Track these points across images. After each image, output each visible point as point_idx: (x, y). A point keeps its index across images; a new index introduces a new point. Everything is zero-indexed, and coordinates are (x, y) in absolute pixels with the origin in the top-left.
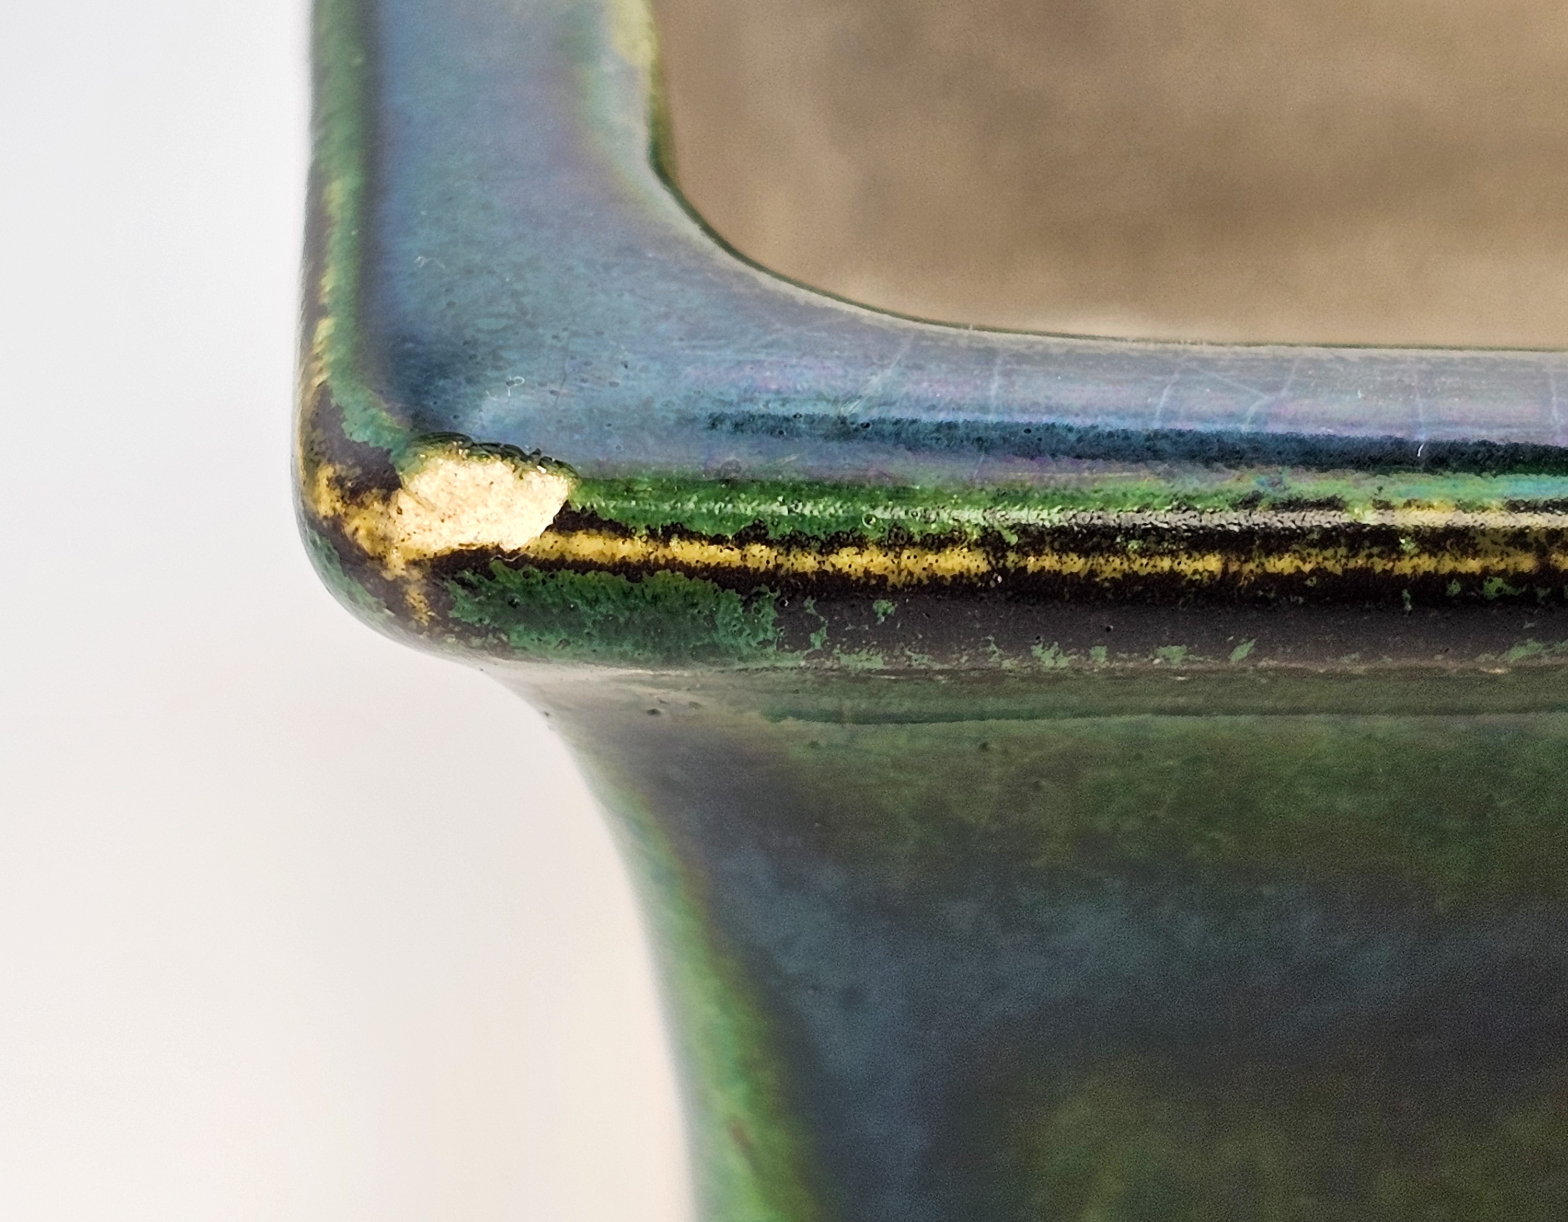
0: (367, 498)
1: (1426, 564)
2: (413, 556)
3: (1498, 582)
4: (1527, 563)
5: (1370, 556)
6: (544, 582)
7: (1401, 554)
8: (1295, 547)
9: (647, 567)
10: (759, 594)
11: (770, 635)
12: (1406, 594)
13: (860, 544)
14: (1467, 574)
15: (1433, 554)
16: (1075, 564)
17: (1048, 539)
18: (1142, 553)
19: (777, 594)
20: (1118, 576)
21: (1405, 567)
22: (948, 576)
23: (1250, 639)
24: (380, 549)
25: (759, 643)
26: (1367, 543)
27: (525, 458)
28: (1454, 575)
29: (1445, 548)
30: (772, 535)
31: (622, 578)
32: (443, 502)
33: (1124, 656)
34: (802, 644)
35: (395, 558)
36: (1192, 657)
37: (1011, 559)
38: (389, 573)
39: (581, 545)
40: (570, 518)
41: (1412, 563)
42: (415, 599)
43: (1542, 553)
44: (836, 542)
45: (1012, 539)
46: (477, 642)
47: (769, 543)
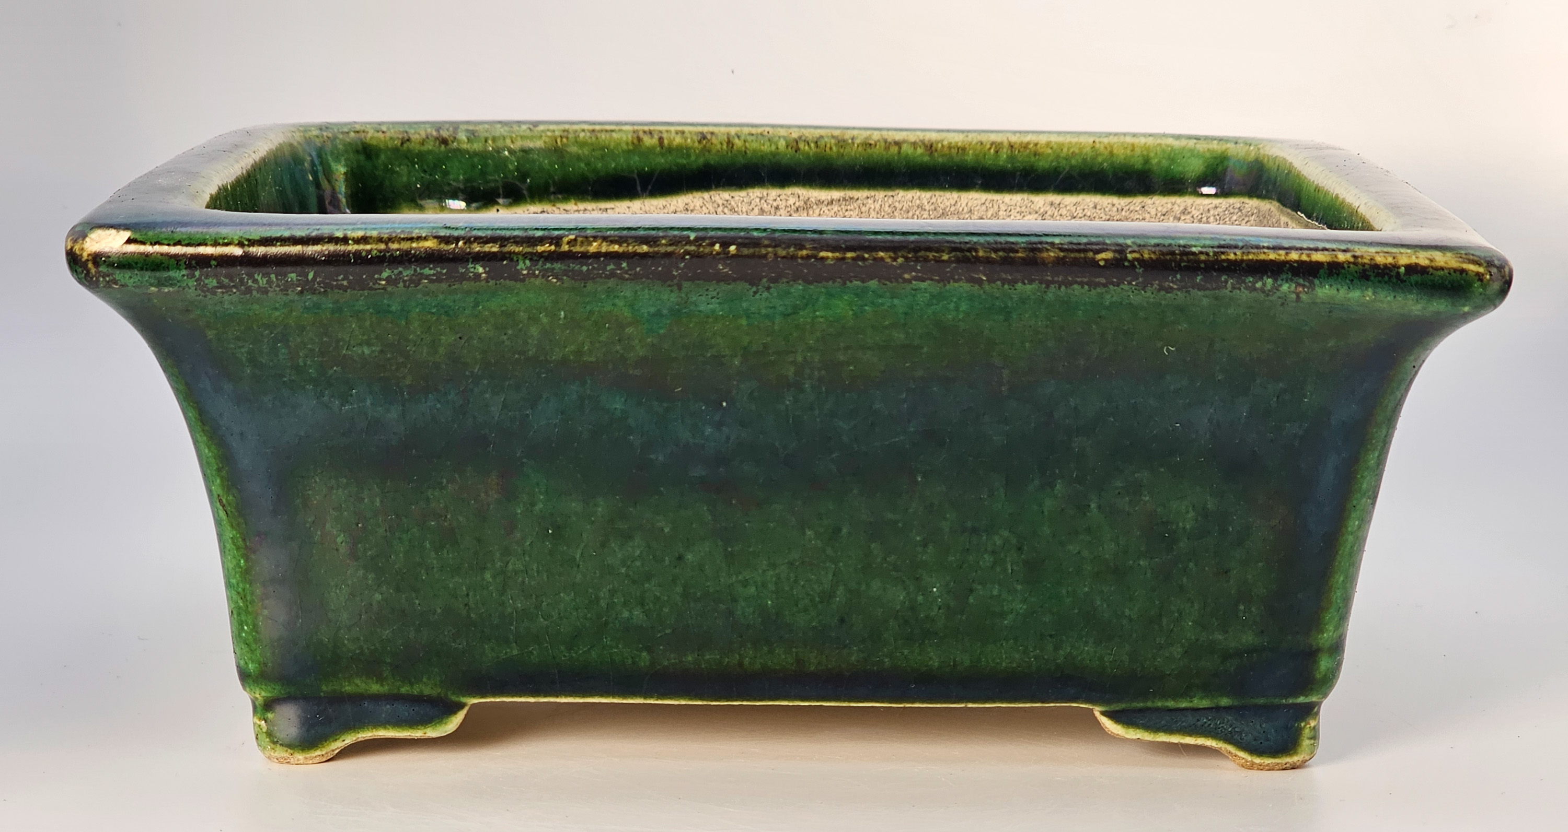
0: (79, 241)
1: (356, 247)
2: (89, 252)
3: (376, 252)
4: (383, 247)
5: (341, 246)
6: (122, 259)
7: (349, 245)
8: (321, 244)
10: (180, 261)
11: (184, 274)
12: (351, 256)
13: (206, 245)
14: (367, 250)
15: (357, 245)
16: (262, 250)
17: (256, 243)
19: (185, 261)
21: (350, 248)
22: (229, 254)
23: (312, 272)
24: (81, 253)
25: (182, 276)
26: (340, 243)
27: (120, 228)
28: (363, 250)
29: (361, 243)
30: (183, 243)
31: (143, 257)
32: (98, 240)
33: (280, 277)
34: (193, 276)
35: (85, 255)
36: (298, 278)
37: (246, 249)
38: (83, 260)
39: (132, 248)
40: (129, 241)
41: (352, 247)
42: (90, 265)
43: (387, 244)
44: (199, 245)
45: (246, 243)
46: (107, 279)
47: (183, 245)
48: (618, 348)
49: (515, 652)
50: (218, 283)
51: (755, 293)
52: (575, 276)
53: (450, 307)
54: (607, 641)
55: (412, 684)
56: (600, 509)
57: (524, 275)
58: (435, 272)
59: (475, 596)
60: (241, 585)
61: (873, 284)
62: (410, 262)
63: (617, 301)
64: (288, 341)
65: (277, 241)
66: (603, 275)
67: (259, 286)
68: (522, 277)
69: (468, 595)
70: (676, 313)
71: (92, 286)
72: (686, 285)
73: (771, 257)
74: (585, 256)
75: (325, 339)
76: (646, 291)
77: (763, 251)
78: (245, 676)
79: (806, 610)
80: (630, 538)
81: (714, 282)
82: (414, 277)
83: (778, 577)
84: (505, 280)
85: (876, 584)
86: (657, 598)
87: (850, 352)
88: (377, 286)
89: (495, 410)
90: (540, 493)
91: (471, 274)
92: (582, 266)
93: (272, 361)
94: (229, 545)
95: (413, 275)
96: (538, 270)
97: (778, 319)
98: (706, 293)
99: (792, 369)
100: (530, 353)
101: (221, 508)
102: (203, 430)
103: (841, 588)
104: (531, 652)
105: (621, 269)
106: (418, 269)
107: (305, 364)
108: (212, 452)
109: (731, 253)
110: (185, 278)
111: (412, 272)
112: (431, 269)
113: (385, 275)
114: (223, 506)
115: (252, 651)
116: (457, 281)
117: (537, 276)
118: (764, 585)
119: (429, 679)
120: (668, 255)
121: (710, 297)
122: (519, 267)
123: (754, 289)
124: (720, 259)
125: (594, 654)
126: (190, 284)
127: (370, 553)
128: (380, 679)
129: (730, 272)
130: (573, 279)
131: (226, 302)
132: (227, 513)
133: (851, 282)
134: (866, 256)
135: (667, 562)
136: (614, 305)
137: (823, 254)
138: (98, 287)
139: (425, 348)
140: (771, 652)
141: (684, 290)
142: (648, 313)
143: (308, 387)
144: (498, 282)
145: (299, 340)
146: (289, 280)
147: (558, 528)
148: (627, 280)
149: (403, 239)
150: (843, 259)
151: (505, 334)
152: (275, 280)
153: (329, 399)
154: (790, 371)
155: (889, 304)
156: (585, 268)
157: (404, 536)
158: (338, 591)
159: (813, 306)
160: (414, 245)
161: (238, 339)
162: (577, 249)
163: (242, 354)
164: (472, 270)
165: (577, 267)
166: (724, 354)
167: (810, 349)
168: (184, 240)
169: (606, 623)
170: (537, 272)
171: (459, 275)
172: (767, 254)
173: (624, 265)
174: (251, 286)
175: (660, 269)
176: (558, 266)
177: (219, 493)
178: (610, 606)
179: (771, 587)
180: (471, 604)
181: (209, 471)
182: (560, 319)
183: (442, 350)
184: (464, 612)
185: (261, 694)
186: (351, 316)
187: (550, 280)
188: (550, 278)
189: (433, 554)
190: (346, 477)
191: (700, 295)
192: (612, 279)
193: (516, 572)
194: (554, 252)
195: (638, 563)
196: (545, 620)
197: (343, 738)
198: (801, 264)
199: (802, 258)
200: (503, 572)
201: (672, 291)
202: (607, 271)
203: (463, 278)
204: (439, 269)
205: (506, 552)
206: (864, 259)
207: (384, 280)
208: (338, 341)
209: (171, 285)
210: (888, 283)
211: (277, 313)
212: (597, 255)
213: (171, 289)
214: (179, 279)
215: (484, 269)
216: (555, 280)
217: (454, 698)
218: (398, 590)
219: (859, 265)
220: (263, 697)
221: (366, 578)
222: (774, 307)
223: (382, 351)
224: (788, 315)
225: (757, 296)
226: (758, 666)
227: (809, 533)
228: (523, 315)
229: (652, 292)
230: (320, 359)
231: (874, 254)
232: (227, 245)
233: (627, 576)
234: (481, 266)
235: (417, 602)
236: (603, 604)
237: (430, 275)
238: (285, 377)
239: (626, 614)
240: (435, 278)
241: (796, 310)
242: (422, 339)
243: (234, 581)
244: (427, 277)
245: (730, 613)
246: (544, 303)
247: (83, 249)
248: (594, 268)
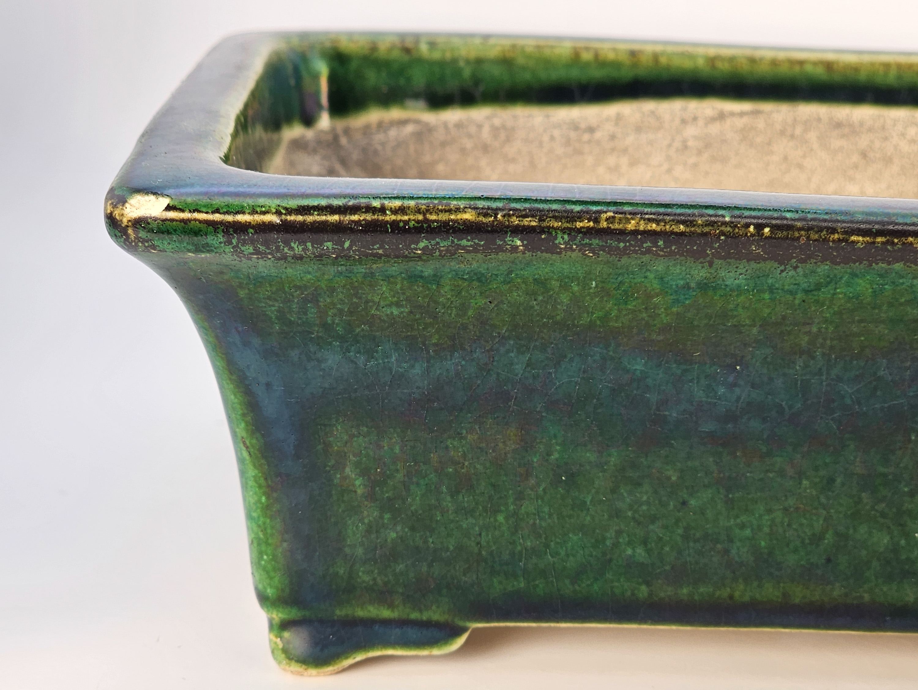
0: (118, 206)
1: (393, 217)
2: (129, 219)
3: (413, 222)
4: (420, 217)
5: (378, 215)
6: (162, 225)
7: (386, 214)
8: (358, 213)
9: (189, 220)
10: (218, 228)
11: (222, 240)
12: (388, 226)
13: (244, 213)
14: (404, 220)
15: (395, 215)
16: (300, 218)
17: (293, 212)
18: (318, 215)
19: (223, 228)
20: (312, 221)
21: (387, 218)
22: (267, 222)
23: (348, 240)
24: (121, 218)
25: (219, 243)
26: (377, 212)
27: (159, 195)
28: (401, 220)
29: (398, 213)
30: (221, 211)
31: (183, 224)
32: (137, 205)
33: (316, 246)
34: (230, 243)
35: (125, 220)
36: (334, 246)
37: (283, 217)
38: (123, 225)
39: (172, 215)
40: (169, 208)
41: (390, 217)
42: (130, 231)
43: (424, 215)
44: (238, 213)
45: (284, 212)
46: (146, 244)
47: (220, 213)
48: (644, 315)
49: (522, 585)
50: (254, 250)
51: (782, 271)
52: (611, 250)
53: (483, 274)
54: (609, 576)
55: (421, 611)
56: (613, 459)
57: (562, 248)
58: (472, 243)
59: (487, 535)
60: (262, 519)
61: (898, 266)
62: (447, 232)
63: (648, 274)
64: (318, 301)
65: (314, 211)
66: (639, 252)
67: (295, 253)
68: (558, 250)
69: (480, 535)
70: (703, 286)
71: (130, 250)
72: (718, 262)
73: (803, 240)
74: (623, 232)
75: (354, 300)
76: (679, 267)
77: (797, 234)
78: (263, 598)
79: (796, 551)
80: (639, 484)
81: (745, 260)
82: (450, 248)
83: (773, 520)
84: (542, 253)
85: (863, 529)
86: (660, 539)
87: (863, 325)
88: (412, 254)
89: (519, 368)
90: (557, 444)
91: (508, 247)
92: (619, 243)
93: (300, 319)
94: (251, 483)
95: (450, 246)
96: (575, 244)
97: (800, 296)
98: (735, 270)
99: (806, 339)
100: (558, 318)
101: (244, 449)
102: (230, 379)
103: (830, 532)
104: (537, 586)
105: (657, 246)
106: (456, 240)
107: (333, 323)
108: (238, 399)
109: (765, 235)
110: (223, 245)
111: (449, 243)
112: (468, 241)
113: (422, 245)
114: (247, 447)
115: (271, 578)
116: (494, 252)
117: (574, 250)
118: (760, 528)
119: (438, 607)
120: (704, 235)
121: (738, 273)
122: (557, 242)
123: (782, 268)
124: (754, 240)
125: (596, 587)
126: (227, 250)
127: (387, 495)
128: (391, 606)
129: (762, 253)
130: (609, 253)
131: (260, 266)
132: (250, 454)
133: (877, 264)
134: (896, 241)
135: (671, 507)
136: (646, 277)
137: (854, 238)
138: (136, 250)
139: (454, 310)
140: (760, 586)
141: (714, 266)
142: (677, 285)
143: (334, 343)
144: (534, 254)
145: (328, 300)
146: (325, 248)
147: (572, 476)
148: (662, 256)
149: (441, 211)
150: (874, 243)
151: (535, 300)
152: (310, 248)
153: (355, 355)
154: (804, 340)
155: (909, 284)
156: (622, 245)
157: (422, 482)
158: (354, 528)
159: (836, 283)
160: (453, 217)
161: (269, 298)
162: (617, 226)
163: (272, 312)
164: (510, 243)
165: (614, 244)
166: (744, 323)
167: (826, 321)
168: (222, 208)
169: (610, 560)
170: (574, 247)
171: (496, 246)
172: (799, 238)
173: (661, 243)
174: (287, 253)
175: (695, 248)
176: (595, 242)
177: (243, 435)
178: (616, 545)
179: (766, 530)
180: (484, 543)
181: (234, 415)
182: (591, 288)
183: (470, 313)
184: (476, 550)
185: (278, 616)
186: (383, 280)
187: (587, 254)
188: (587, 252)
189: (449, 498)
190: (367, 427)
191: (729, 272)
192: (647, 255)
193: (528, 514)
194: (592, 228)
195: (644, 508)
196: (552, 557)
197: (354, 656)
198: (831, 248)
199: (834, 241)
200: (515, 514)
201: (703, 267)
202: (644, 248)
203: (500, 249)
204: (476, 241)
205: (520, 497)
206: (893, 244)
207: (420, 250)
208: (367, 302)
209: (209, 251)
210: (912, 265)
211: (309, 276)
212: (635, 232)
213: (208, 255)
214: (216, 245)
215: (522, 242)
216: (591, 255)
217: (461, 623)
218: (413, 529)
219: (888, 249)
220: (280, 618)
221: (382, 517)
222: (798, 284)
223: (411, 312)
224: (811, 291)
225: (784, 274)
226: (747, 598)
227: (805, 482)
228: (555, 284)
229: (684, 268)
230: (348, 318)
231: (904, 239)
232: (264, 213)
233: (634, 518)
234: (519, 240)
235: (431, 540)
236: (608, 543)
237: (467, 246)
238: (313, 334)
239: (629, 552)
240: (471, 249)
241: (818, 287)
242: (452, 302)
243: (255, 515)
244: (464, 248)
245: (726, 551)
246: (577, 273)
247: (122, 215)
248: (630, 245)
